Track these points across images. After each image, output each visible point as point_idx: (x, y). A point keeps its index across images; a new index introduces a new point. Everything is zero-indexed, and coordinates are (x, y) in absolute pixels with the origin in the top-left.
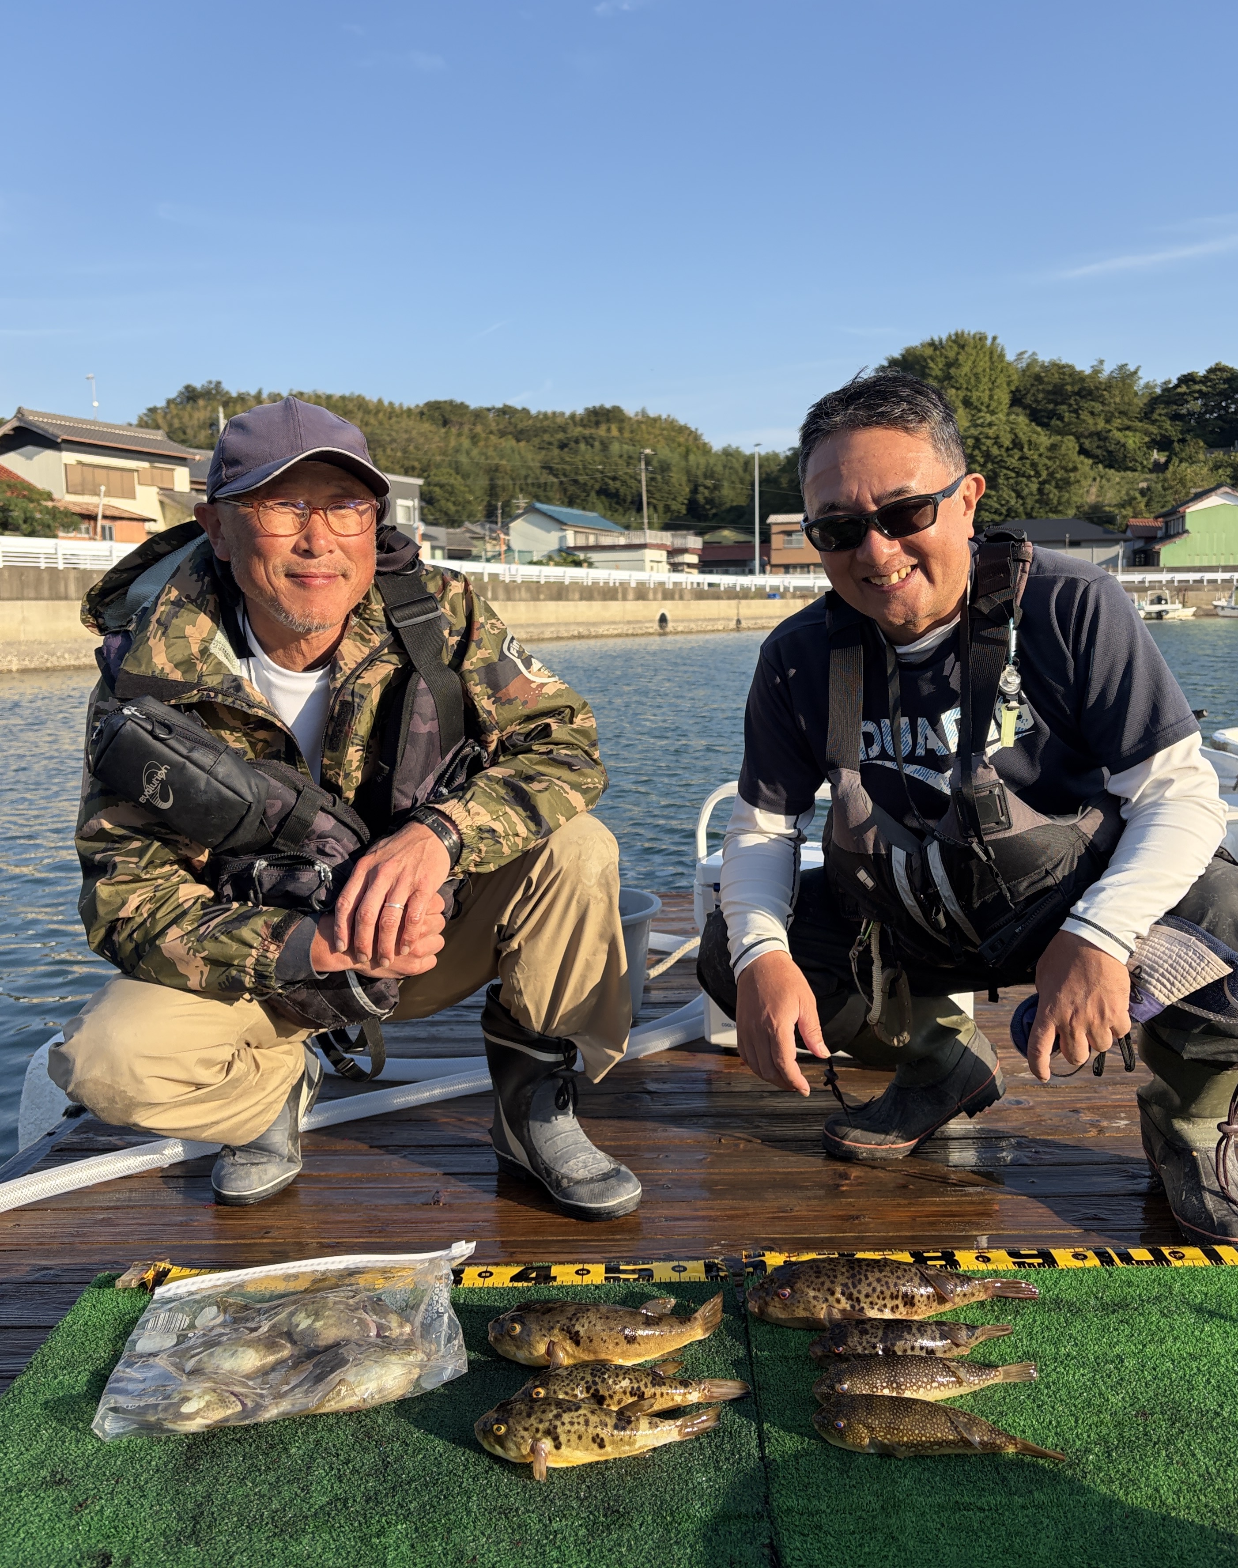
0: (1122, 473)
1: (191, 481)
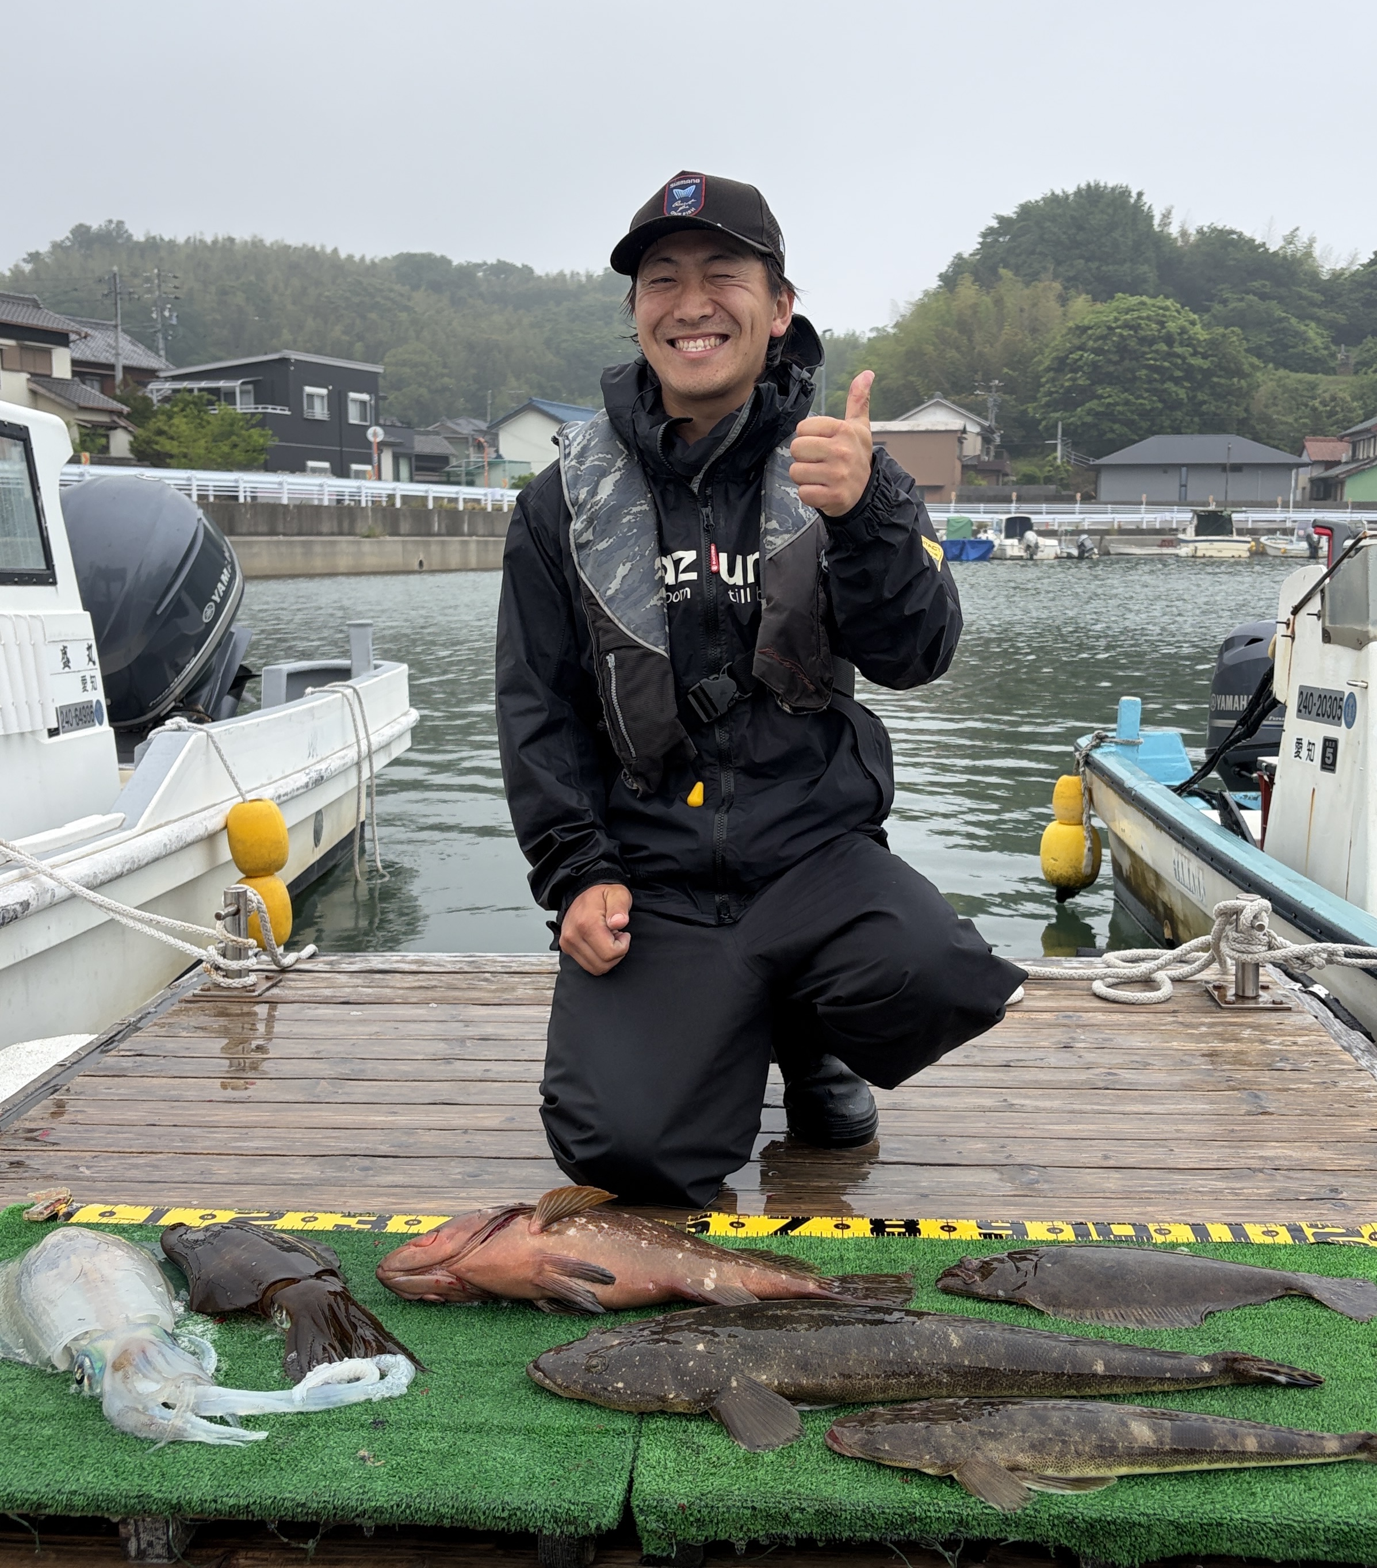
0: (1300, 376)
1: (75, 363)
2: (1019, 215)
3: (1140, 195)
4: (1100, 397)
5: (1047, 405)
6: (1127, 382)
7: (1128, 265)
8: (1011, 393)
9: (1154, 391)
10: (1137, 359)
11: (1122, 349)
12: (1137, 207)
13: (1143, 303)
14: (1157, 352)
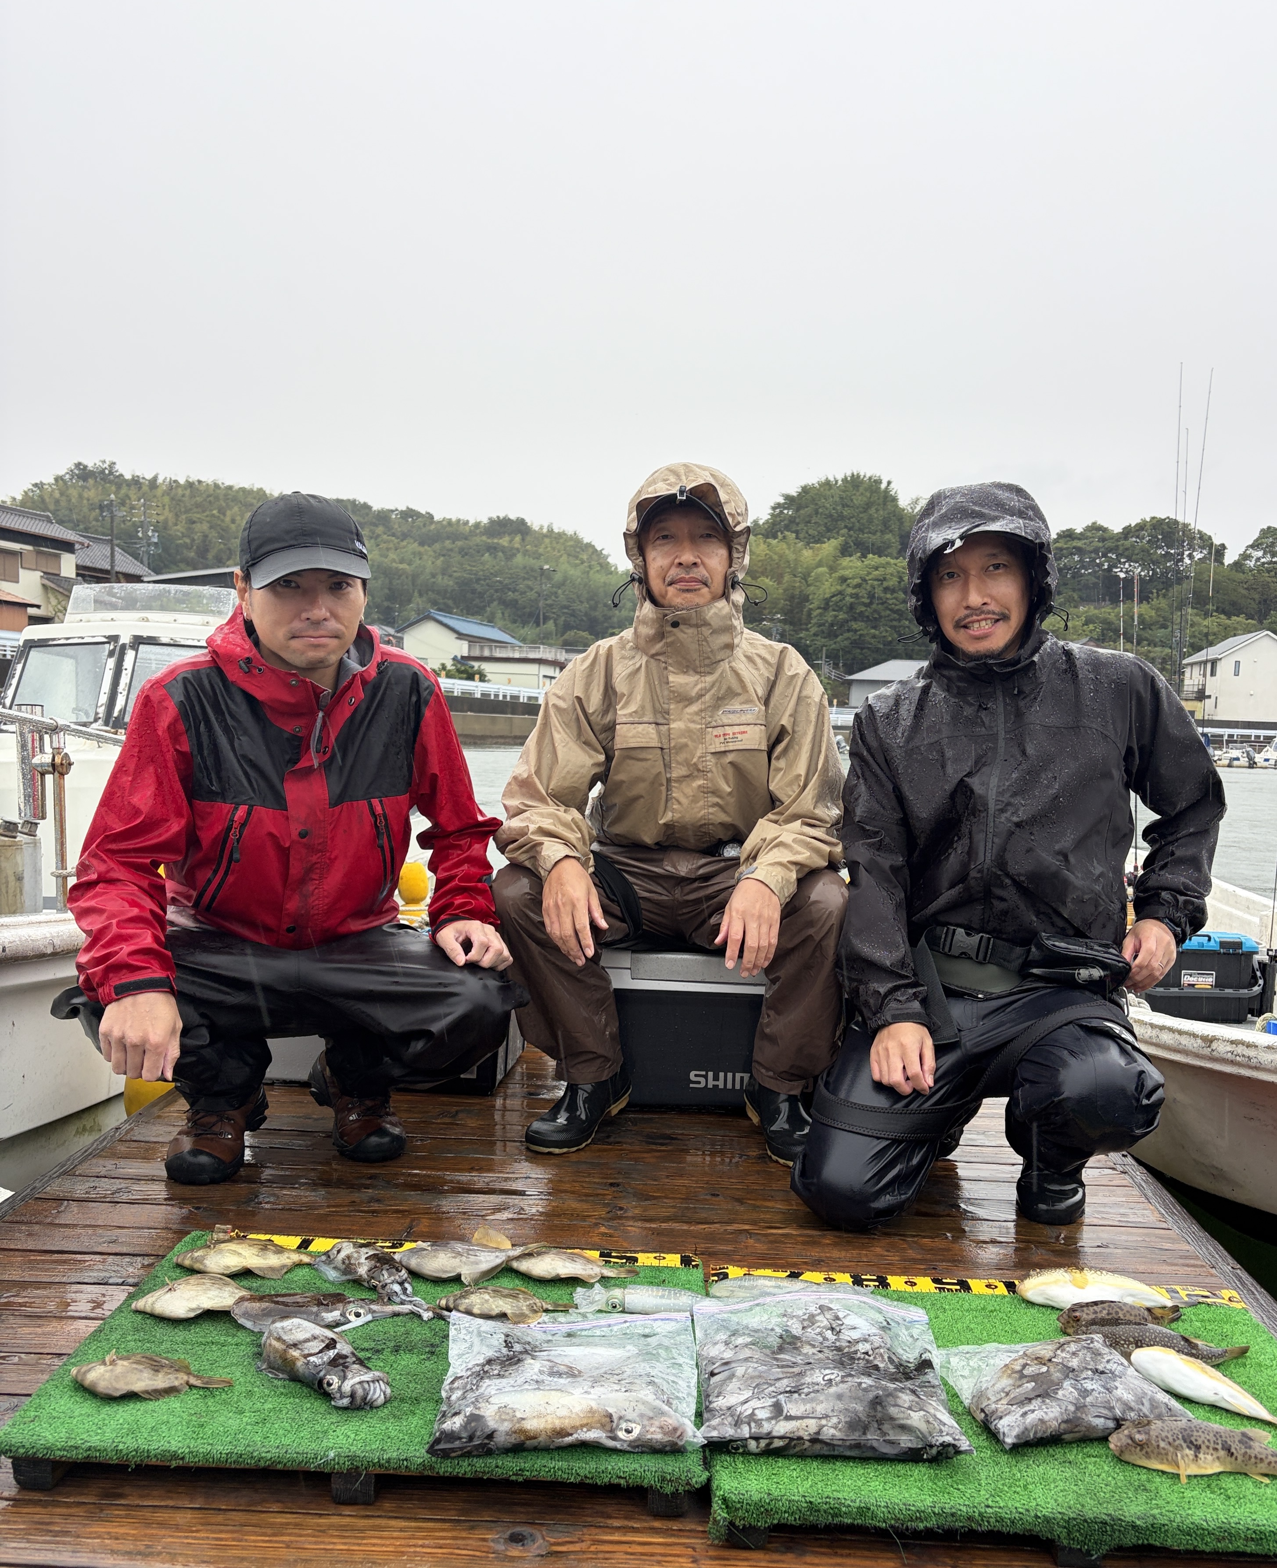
1: (78, 567)
2: (800, 494)
3: (889, 483)
4: (856, 631)
5: (815, 635)
6: (874, 622)
7: (879, 534)
8: (791, 623)
9: (893, 628)
10: (882, 604)
11: (872, 596)
12: (887, 490)
13: (888, 563)
14: (896, 598)
